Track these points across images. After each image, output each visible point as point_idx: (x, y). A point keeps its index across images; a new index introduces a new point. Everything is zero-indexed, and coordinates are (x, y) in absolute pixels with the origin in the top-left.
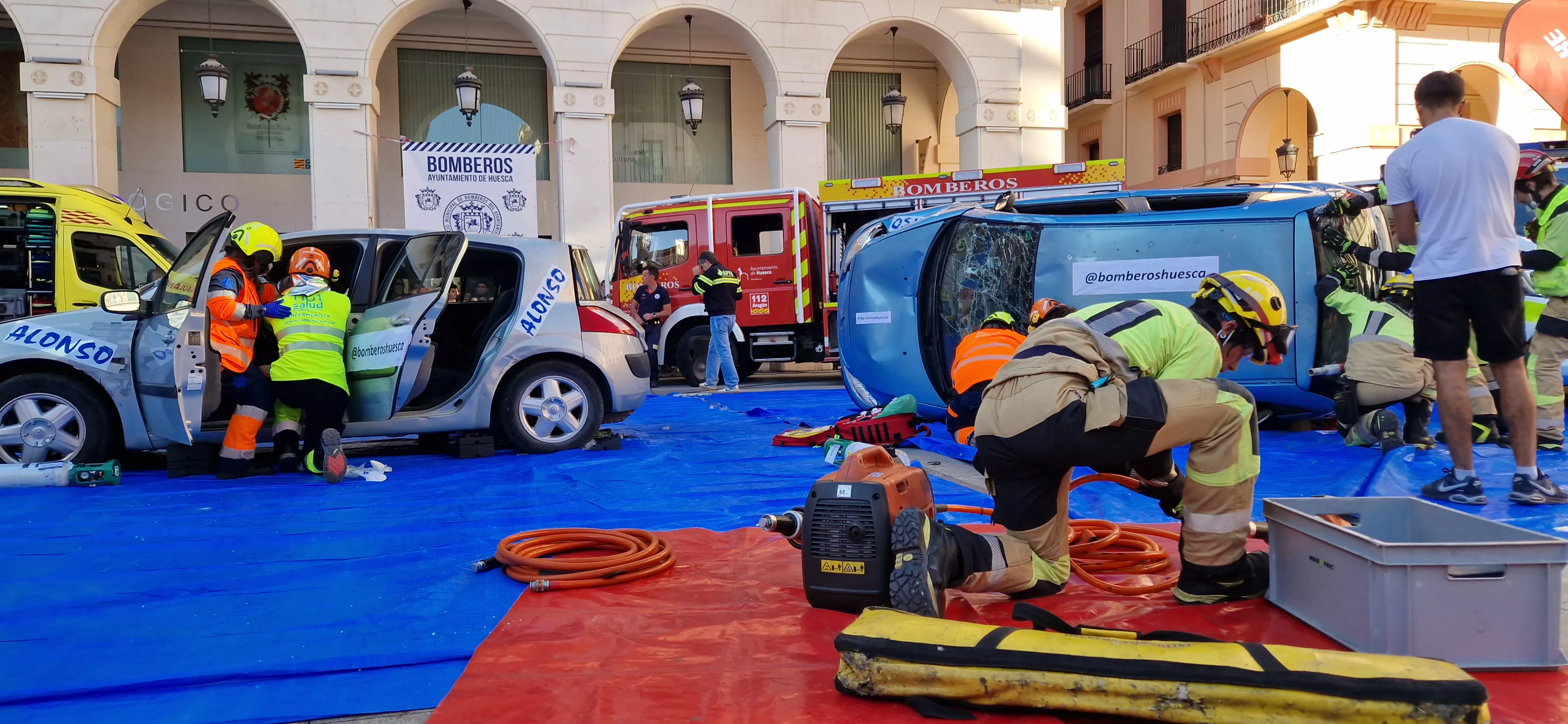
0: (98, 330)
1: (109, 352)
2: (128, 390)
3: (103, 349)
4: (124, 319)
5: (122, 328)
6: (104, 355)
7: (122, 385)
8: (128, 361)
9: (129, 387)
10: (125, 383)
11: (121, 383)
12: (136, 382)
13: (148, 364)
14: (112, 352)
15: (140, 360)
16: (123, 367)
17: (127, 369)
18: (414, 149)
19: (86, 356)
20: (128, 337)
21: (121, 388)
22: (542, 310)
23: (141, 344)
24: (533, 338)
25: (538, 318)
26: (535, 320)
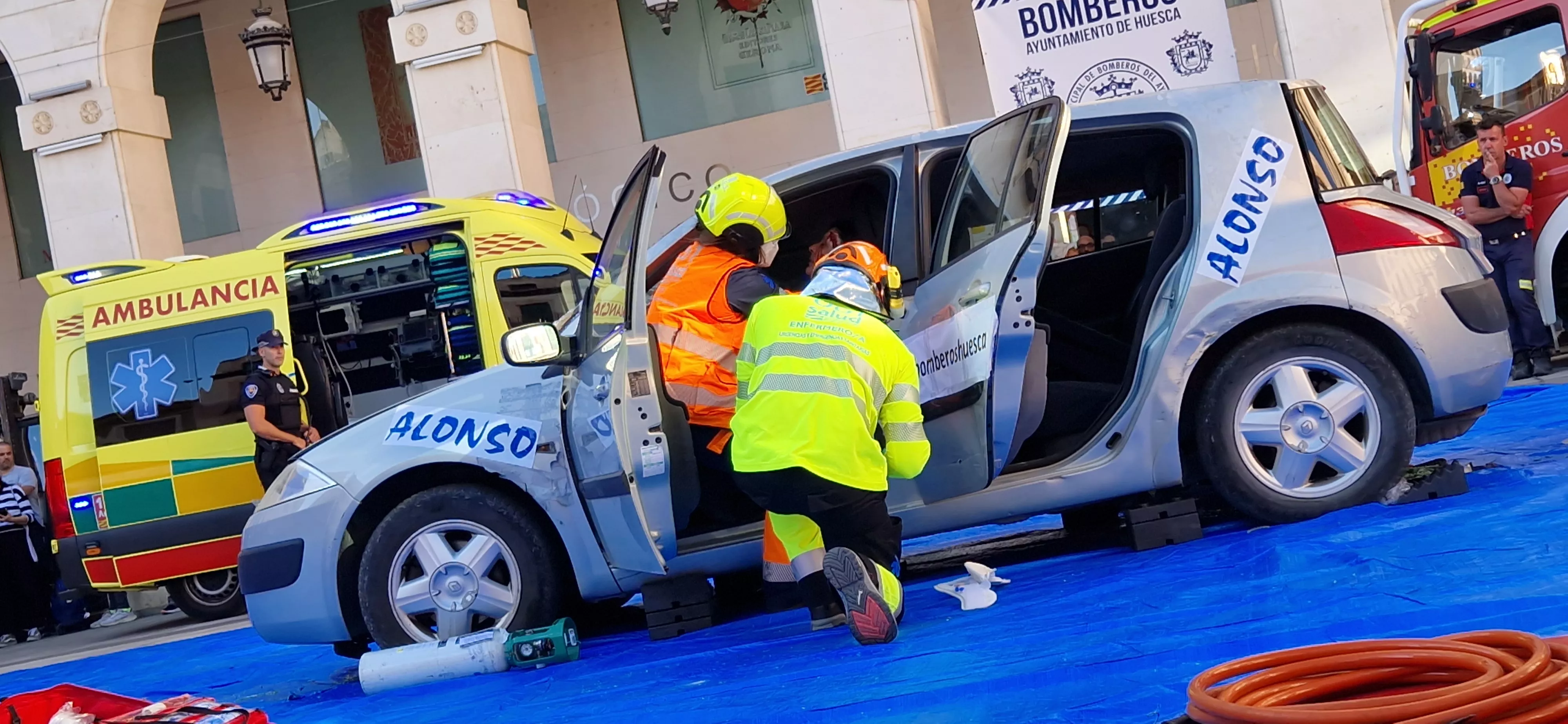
0: (508, 400)
1: (531, 436)
2: (567, 495)
3: (523, 432)
4: (545, 376)
5: (543, 391)
6: (525, 442)
7: (558, 489)
8: (560, 446)
9: (569, 491)
10: (562, 484)
11: (556, 485)
12: (577, 480)
13: (590, 447)
14: (535, 435)
15: (577, 441)
16: (553, 457)
17: (561, 460)
19: (500, 448)
20: (553, 406)
21: (557, 494)
22: (1247, 226)
23: (575, 415)
24: (1238, 285)
25: (1241, 244)
26: (1235, 249)
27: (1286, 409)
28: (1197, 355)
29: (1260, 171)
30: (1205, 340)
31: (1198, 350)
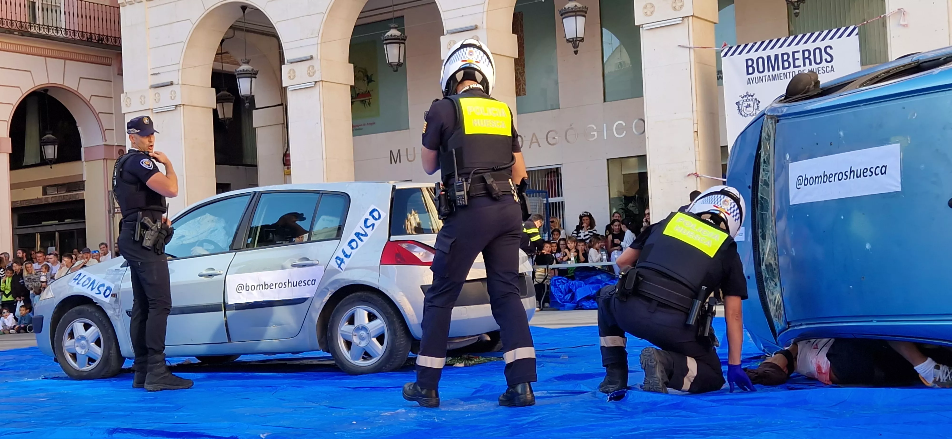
18: (732, 54)
22: (355, 247)
24: (343, 272)
25: (349, 254)
26: (346, 256)
27: (355, 326)
28: (327, 298)
29: (369, 224)
30: (330, 292)
31: (327, 296)
